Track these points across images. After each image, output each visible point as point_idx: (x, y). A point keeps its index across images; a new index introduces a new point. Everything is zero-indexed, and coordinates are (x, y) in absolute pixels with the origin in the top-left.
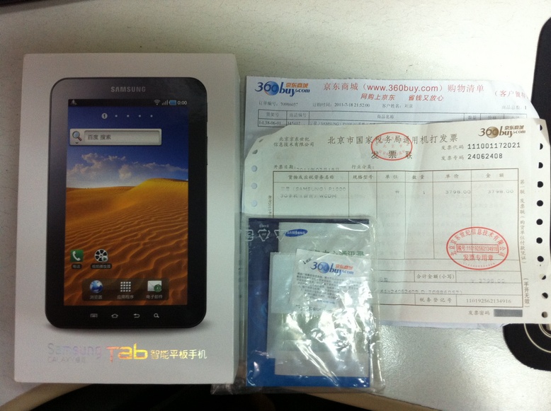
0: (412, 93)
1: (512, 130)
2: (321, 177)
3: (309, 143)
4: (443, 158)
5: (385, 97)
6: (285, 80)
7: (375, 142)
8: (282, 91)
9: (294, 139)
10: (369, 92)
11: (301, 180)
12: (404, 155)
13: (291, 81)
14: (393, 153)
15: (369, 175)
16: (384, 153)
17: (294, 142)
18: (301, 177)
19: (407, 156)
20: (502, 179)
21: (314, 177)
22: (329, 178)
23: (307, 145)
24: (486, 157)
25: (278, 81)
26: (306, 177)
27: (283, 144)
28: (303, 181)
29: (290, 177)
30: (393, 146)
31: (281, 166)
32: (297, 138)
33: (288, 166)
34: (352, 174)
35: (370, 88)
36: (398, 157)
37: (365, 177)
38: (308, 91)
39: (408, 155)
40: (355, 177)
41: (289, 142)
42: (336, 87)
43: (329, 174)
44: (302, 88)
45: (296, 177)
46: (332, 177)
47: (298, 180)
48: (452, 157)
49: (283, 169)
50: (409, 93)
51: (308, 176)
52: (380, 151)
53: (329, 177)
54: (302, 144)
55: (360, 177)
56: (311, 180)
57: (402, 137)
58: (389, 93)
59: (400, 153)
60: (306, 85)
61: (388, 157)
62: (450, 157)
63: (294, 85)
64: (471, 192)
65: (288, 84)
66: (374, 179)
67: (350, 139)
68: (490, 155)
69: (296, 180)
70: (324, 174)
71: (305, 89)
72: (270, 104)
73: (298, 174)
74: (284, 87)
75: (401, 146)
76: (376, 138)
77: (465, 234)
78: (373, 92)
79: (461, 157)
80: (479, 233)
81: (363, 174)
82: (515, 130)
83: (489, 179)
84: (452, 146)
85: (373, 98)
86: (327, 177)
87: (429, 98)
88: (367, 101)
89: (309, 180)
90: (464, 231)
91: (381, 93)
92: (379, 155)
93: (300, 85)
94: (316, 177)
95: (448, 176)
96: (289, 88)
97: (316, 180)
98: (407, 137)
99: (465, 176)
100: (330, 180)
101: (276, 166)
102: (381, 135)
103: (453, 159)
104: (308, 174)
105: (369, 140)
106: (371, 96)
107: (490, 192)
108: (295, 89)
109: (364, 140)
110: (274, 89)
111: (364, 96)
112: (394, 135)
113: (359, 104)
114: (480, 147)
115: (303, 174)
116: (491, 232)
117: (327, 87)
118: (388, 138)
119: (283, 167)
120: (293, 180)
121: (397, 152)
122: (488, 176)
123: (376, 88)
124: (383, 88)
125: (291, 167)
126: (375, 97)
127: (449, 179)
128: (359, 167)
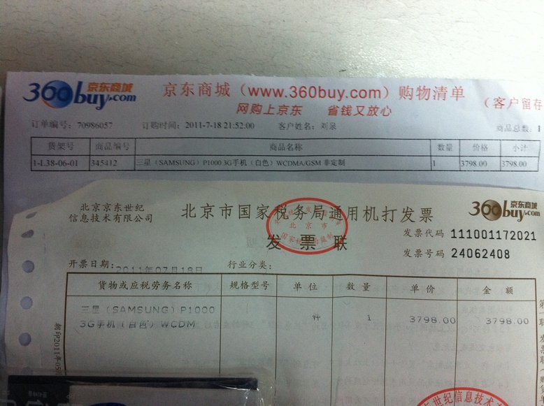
0: (334, 102)
1: (522, 209)
2: (166, 285)
3: (143, 215)
4: (407, 253)
5: (283, 109)
6: (87, 78)
7: (274, 217)
8: (80, 98)
9: (112, 208)
10: (252, 100)
11: (124, 291)
12: (331, 242)
13: (98, 78)
14: (308, 240)
15: (261, 283)
16: (291, 240)
17: (112, 213)
18: (123, 285)
19: (336, 245)
20: (510, 297)
21: (150, 285)
22: (182, 288)
23: (138, 219)
24: (482, 254)
25: (71, 79)
26: (134, 285)
27: (89, 217)
28: (129, 292)
29: (102, 285)
30: (309, 225)
31: (84, 262)
32: (117, 206)
33: (99, 263)
34: (228, 280)
35: (253, 92)
36: (318, 247)
37: (255, 285)
38: (133, 98)
39: (340, 242)
40: (234, 285)
41: (101, 214)
42: (186, 90)
43: (182, 279)
44: (120, 94)
45: (113, 285)
46: (188, 285)
47: (118, 291)
48: (424, 251)
49: (89, 269)
50: (328, 102)
51: (140, 283)
52: (285, 236)
53: (181, 285)
54: (128, 218)
55: (245, 285)
56: (145, 292)
57: (327, 208)
58: (291, 102)
59: (323, 240)
60: (129, 87)
61: (298, 248)
62: (419, 251)
63: (104, 86)
64: (456, 321)
65: (93, 86)
66: (271, 291)
67: (226, 210)
68: (490, 252)
69: (113, 292)
70: (172, 280)
71: (127, 94)
72: (54, 125)
73: (118, 279)
74: (84, 91)
75: (324, 225)
76: (277, 209)
77: (443, 401)
78: (259, 99)
79: (440, 253)
80: (468, 400)
81: (250, 279)
82: (527, 210)
83: (487, 297)
84: (423, 232)
85: (260, 111)
86: (177, 286)
87: (366, 111)
88: (249, 117)
89: (139, 291)
90: (441, 396)
91: (276, 102)
92: (282, 242)
93: (116, 86)
94: (156, 285)
95: (415, 288)
96: (93, 93)
97: (154, 292)
98: (338, 208)
99: (446, 289)
100: (183, 291)
101: (73, 262)
102: (285, 204)
103: (425, 256)
104: (140, 279)
105: (262, 213)
106: (256, 108)
107: (489, 322)
108: (105, 94)
109: (254, 212)
110: (63, 95)
111: (242, 108)
112: (312, 204)
113: (233, 122)
114: (472, 235)
115: (129, 279)
116: (489, 397)
117: (169, 91)
118: (299, 209)
119: (89, 263)
120: (108, 291)
121: (318, 238)
122: (487, 291)
123: (266, 93)
124: (279, 93)
125: (104, 263)
126: (265, 110)
127: (418, 294)
128: (242, 265)
